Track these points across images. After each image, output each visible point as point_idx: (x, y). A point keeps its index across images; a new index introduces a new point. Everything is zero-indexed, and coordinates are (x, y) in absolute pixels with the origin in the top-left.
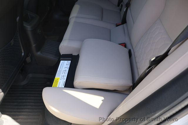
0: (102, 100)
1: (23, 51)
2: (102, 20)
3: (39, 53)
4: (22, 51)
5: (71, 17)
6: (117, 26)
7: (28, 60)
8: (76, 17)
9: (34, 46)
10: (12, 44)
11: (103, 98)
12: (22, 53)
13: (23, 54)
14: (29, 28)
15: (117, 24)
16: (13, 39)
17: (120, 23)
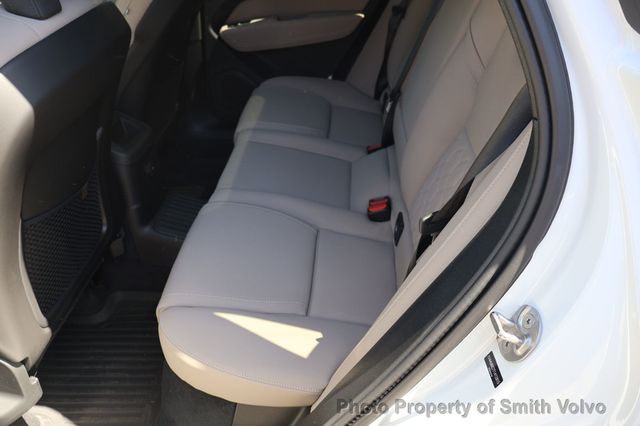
0: (318, 340)
1: (104, 221)
2: (328, 137)
3: (147, 230)
4: (101, 220)
5: (239, 129)
6: (370, 151)
7: (117, 247)
8: (255, 130)
9: (134, 207)
10: (83, 197)
11: (319, 335)
12: (102, 225)
13: (105, 229)
14: (122, 158)
15: (368, 147)
16: (86, 185)
17: (379, 144)
